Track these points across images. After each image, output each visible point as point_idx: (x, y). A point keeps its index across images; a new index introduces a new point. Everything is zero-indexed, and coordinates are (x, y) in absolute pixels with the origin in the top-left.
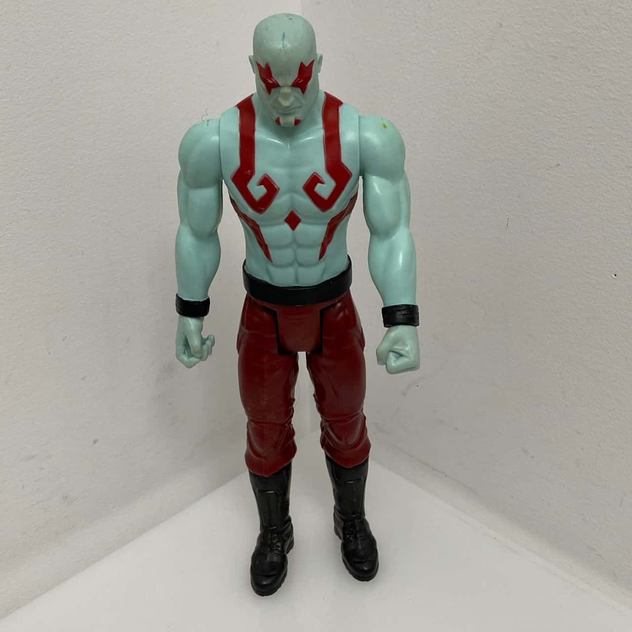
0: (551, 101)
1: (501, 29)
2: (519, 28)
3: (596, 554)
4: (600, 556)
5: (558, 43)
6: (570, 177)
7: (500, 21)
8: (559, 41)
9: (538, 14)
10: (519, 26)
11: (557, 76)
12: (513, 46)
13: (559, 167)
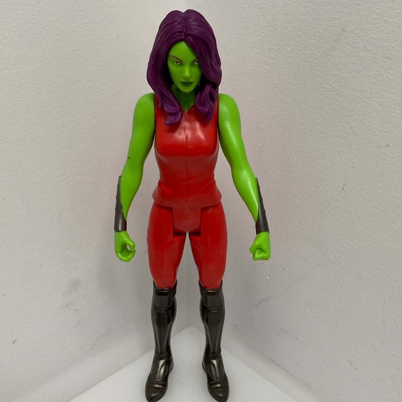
0: (384, 94)
1: (344, 33)
2: (359, 33)
5: (392, 47)
6: (398, 156)
7: (344, 27)
8: (393, 45)
9: (376, 22)
10: (359, 32)
11: (391, 74)
12: (354, 47)
13: (389, 147)
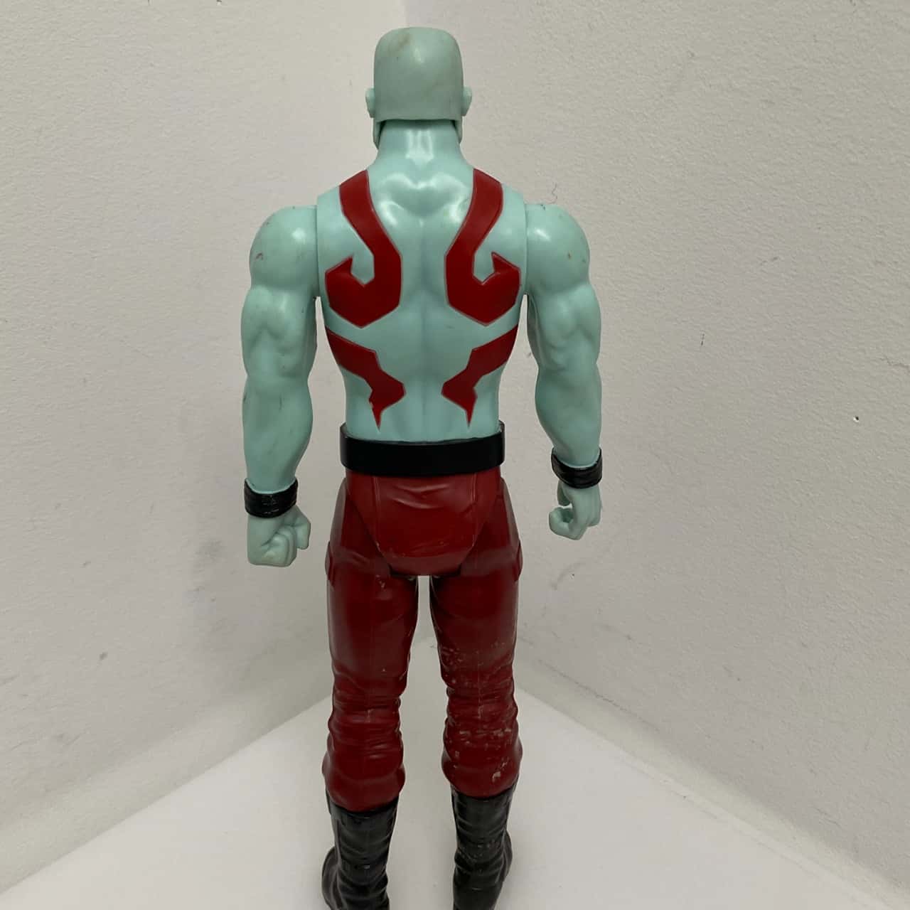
1: (693, 62)
3: (830, 821)
4: (835, 823)
6: (793, 276)
8: (777, 79)
10: (719, 58)
